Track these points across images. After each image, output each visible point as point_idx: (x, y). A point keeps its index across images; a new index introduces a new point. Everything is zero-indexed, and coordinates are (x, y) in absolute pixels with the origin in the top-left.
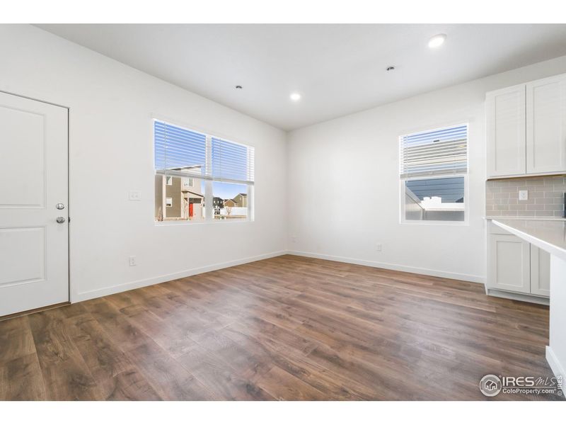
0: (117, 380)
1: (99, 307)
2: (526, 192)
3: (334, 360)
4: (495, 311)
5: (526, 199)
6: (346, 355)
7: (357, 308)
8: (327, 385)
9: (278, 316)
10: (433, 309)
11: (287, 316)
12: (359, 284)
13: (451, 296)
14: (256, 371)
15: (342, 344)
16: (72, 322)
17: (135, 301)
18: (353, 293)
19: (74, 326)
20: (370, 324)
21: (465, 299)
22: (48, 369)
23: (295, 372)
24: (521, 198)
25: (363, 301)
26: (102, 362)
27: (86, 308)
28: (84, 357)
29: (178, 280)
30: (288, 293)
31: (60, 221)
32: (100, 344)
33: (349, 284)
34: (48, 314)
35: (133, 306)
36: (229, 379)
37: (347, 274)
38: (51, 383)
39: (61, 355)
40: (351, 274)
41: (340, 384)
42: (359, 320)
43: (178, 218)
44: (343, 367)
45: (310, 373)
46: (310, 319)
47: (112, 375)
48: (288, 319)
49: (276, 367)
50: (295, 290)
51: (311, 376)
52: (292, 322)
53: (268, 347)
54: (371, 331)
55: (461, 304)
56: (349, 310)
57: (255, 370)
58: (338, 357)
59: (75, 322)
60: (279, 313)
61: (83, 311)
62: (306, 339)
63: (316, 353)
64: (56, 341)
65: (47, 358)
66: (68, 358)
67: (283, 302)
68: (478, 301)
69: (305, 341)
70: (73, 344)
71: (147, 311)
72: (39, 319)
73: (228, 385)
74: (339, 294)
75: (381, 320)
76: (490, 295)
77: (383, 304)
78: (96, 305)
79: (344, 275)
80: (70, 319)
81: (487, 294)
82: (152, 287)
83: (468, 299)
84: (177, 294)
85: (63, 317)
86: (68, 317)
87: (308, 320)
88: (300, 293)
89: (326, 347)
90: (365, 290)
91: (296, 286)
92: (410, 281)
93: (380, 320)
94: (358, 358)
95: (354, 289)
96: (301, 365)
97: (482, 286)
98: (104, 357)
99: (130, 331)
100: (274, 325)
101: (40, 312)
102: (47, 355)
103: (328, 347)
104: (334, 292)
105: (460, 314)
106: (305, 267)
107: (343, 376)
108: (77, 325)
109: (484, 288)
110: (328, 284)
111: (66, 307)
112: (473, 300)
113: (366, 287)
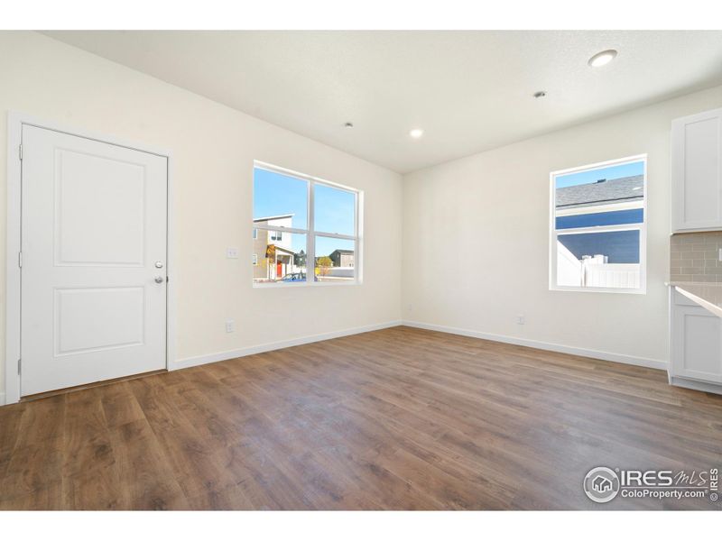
0: (232, 451)
1: (198, 376)
3: (470, 447)
4: (679, 405)
6: (483, 443)
7: (494, 392)
8: (463, 472)
9: (399, 396)
10: (594, 398)
11: (409, 396)
12: (496, 364)
13: (620, 384)
14: (379, 452)
15: (479, 431)
16: (173, 389)
17: (235, 372)
18: (488, 374)
19: (176, 395)
20: (512, 411)
21: (639, 388)
22: (161, 435)
23: (424, 457)
25: (501, 383)
26: (213, 432)
27: (184, 376)
28: (194, 426)
29: (278, 351)
30: (407, 371)
31: (159, 281)
32: (208, 414)
33: (484, 364)
34: (148, 381)
35: (234, 377)
36: (350, 458)
37: (479, 351)
38: (168, 449)
39: (172, 422)
40: (485, 351)
41: (478, 472)
42: (498, 406)
43: (264, 279)
44: (480, 455)
45: (441, 459)
46: (436, 401)
47: (226, 445)
48: (410, 400)
49: (401, 449)
50: (415, 367)
51: (443, 462)
52: (415, 403)
53: (389, 428)
54: (513, 418)
55: (631, 394)
56: (484, 394)
57: (378, 450)
58: (474, 445)
59: (176, 390)
60: (399, 393)
61: (182, 379)
62: (434, 422)
63: (447, 438)
64: (163, 408)
65: (157, 424)
66: (179, 426)
67: (400, 380)
68: (658, 391)
69: (432, 424)
70: (180, 412)
71: (249, 382)
72: (139, 384)
73: (350, 463)
74: (469, 374)
75: (526, 408)
76: (675, 384)
77: (528, 389)
78: (194, 374)
79: (475, 352)
80: (171, 387)
81: (670, 383)
82: (250, 357)
83: (644, 389)
84: (279, 366)
85: (163, 384)
86: (169, 385)
87: (433, 402)
88: (422, 371)
89: (458, 432)
90: (505, 372)
91: (416, 363)
92: (562, 363)
93: (523, 407)
94: (498, 446)
95: (489, 370)
96: (431, 450)
97: (664, 373)
98: (214, 426)
99: (235, 401)
100: (395, 406)
101: (139, 378)
102: (156, 421)
103: (460, 432)
104: (463, 372)
105: (631, 405)
106: (426, 341)
107: (480, 465)
108: (179, 392)
109: (667, 376)
110: (455, 362)
111: (163, 374)
112: (650, 390)
113: (504, 368)
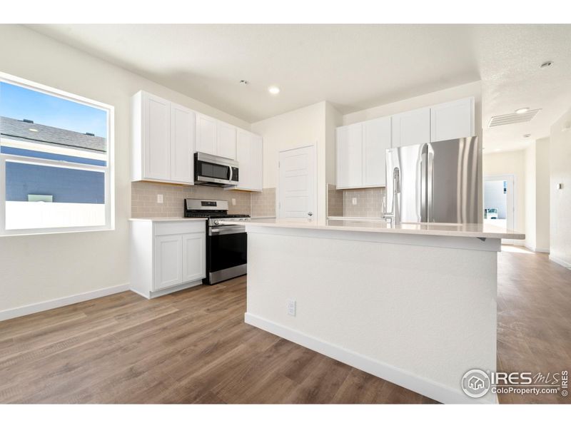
2: (162, 196)
4: (177, 310)
5: (162, 202)
21: (142, 311)
24: (158, 202)
68: (154, 308)
83: (145, 311)
97: (132, 293)
